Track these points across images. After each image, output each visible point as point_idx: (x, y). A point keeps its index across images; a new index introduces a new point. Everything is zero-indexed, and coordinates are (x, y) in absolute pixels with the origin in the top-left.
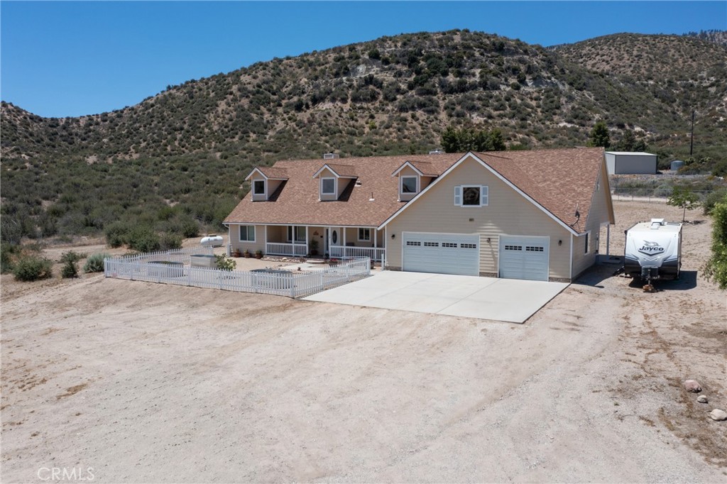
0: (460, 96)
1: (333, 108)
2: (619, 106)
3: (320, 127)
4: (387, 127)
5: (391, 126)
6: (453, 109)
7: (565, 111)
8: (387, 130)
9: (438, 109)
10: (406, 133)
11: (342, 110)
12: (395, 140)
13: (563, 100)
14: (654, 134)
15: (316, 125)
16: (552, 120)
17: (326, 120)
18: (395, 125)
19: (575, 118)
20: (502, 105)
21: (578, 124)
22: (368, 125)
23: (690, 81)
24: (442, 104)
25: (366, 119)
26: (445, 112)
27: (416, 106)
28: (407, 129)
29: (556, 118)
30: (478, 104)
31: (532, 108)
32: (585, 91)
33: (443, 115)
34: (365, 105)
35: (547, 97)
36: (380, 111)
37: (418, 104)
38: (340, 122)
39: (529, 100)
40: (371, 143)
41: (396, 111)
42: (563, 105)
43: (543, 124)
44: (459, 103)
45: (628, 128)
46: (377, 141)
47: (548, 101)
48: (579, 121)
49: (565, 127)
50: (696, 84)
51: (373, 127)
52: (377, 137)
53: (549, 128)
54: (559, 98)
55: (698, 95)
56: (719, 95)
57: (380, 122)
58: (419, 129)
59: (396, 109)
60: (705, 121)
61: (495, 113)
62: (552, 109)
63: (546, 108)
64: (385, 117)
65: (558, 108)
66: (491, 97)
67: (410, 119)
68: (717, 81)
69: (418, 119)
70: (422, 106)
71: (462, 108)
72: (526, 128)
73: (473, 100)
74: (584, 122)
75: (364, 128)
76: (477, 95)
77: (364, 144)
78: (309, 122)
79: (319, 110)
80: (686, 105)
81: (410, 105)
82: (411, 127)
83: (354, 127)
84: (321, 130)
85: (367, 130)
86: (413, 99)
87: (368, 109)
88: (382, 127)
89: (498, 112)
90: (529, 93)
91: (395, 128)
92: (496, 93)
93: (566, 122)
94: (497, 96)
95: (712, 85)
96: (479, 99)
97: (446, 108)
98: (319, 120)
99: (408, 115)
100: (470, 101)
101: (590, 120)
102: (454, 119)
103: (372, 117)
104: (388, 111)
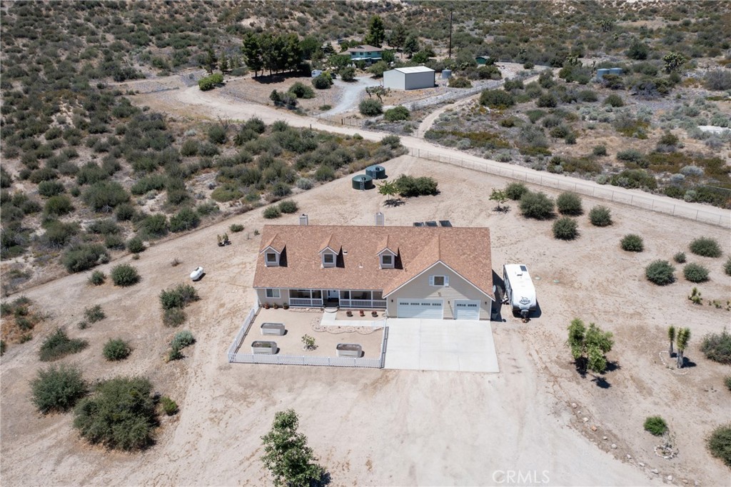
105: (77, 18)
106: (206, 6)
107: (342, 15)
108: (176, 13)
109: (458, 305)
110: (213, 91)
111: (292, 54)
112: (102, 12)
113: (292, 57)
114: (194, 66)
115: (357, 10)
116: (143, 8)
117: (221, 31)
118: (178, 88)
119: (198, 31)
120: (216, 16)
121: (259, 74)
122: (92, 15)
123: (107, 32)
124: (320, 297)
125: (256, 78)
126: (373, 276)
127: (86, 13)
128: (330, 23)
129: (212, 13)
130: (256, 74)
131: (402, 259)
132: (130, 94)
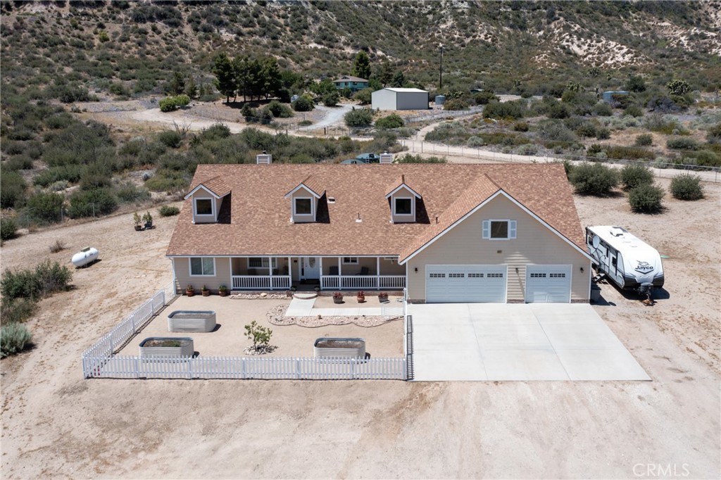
0: (204, 9)
1: (47, 12)
2: (359, 29)
3: (34, 36)
4: (124, 40)
5: (129, 39)
6: (199, 23)
7: (313, 31)
8: (124, 44)
9: (181, 22)
10: (149, 48)
11: (59, 15)
12: (137, 56)
13: (310, 20)
14: (394, 59)
15: (26, 34)
16: (302, 40)
17: (41, 27)
18: (132, 37)
19: (324, 39)
20: (251, 22)
21: (327, 45)
22: (97, 36)
23: (412, 7)
24: (185, 16)
25: (93, 28)
26: (189, 25)
27: (154, 16)
28: (149, 44)
29: (305, 38)
30: (226, 19)
31: (281, 27)
32: (326, 11)
33: (188, 29)
34: (90, 11)
35: (294, 15)
36: (110, 20)
37: (157, 14)
38: (60, 31)
39: (277, 17)
40: (108, 59)
41: (131, 21)
42: (310, 25)
43: (294, 44)
44: (205, 17)
45: (371, 51)
46: (114, 57)
47: (295, 20)
48: (328, 42)
49: (316, 49)
50: (417, 10)
51: (104, 39)
52: (113, 52)
53: (300, 49)
54: (306, 17)
55: (419, 21)
56: (436, 22)
57: (113, 33)
58: (164, 45)
59: (130, 18)
60: (428, 46)
61: (245, 30)
62: (300, 30)
63: (294, 27)
64: (118, 28)
65: (306, 28)
66: (238, 12)
67: (150, 31)
68: (433, 9)
69: (159, 33)
70: (161, 17)
71: (208, 22)
72: (279, 48)
73: (219, 14)
74: (332, 44)
75: (93, 39)
76: (223, 9)
77: (99, 60)
78: (16, 28)
79: (28, 14)
80: (411, 30)
81: (148, 15)
82: (154, 42)
83: (79, 37)
84: (35, 40)
85: (97, 42)
86: (149, 8)
87: (95, 16)
88: (117, 38)
89: (248, 29)
90: (275, 10)
91: (134, 41)
92: (243, 8)
93: (316, 43)
94: (244, 12)
95: (429, 13)
96: (226, 13)
97: (190, 21)
98: (30, 27)
99: (147, 26)
100: (216, 15)
101: (337, 42)
102: (201, 34)
103: (101, 26)
104: (121, 21)
105: (36, 53)
106: (181, 49)
107: (325, 61)
108: (147, 54)
109: (532, 275)
110: (176, 112)
111: (270, 78)
112: (65, 49)
113: (269, 81)
114: (158, 93)
115: (341, 60)
116: (112, 48)
117: (195, 69)
118: (135, 110)
119: (170, 69)
120: (191, 58)
121: (232, 100)
122: (53, 51)
123: (67, 66)
124: (288, 274)
125: (228, 104)
126: (380, 234)
127: (47, 50)
128: (313, 66)
129: (187, 56)
130: (228, 100)
131: (427, 209)
132: (75, 112)
